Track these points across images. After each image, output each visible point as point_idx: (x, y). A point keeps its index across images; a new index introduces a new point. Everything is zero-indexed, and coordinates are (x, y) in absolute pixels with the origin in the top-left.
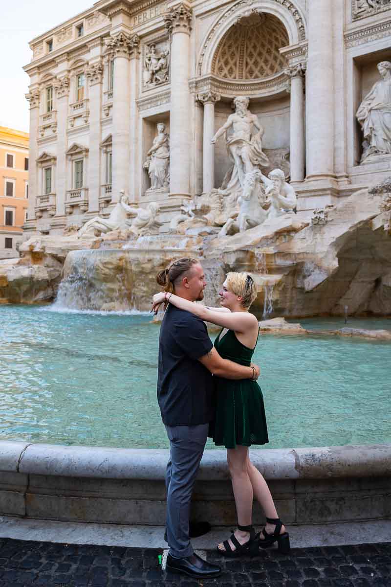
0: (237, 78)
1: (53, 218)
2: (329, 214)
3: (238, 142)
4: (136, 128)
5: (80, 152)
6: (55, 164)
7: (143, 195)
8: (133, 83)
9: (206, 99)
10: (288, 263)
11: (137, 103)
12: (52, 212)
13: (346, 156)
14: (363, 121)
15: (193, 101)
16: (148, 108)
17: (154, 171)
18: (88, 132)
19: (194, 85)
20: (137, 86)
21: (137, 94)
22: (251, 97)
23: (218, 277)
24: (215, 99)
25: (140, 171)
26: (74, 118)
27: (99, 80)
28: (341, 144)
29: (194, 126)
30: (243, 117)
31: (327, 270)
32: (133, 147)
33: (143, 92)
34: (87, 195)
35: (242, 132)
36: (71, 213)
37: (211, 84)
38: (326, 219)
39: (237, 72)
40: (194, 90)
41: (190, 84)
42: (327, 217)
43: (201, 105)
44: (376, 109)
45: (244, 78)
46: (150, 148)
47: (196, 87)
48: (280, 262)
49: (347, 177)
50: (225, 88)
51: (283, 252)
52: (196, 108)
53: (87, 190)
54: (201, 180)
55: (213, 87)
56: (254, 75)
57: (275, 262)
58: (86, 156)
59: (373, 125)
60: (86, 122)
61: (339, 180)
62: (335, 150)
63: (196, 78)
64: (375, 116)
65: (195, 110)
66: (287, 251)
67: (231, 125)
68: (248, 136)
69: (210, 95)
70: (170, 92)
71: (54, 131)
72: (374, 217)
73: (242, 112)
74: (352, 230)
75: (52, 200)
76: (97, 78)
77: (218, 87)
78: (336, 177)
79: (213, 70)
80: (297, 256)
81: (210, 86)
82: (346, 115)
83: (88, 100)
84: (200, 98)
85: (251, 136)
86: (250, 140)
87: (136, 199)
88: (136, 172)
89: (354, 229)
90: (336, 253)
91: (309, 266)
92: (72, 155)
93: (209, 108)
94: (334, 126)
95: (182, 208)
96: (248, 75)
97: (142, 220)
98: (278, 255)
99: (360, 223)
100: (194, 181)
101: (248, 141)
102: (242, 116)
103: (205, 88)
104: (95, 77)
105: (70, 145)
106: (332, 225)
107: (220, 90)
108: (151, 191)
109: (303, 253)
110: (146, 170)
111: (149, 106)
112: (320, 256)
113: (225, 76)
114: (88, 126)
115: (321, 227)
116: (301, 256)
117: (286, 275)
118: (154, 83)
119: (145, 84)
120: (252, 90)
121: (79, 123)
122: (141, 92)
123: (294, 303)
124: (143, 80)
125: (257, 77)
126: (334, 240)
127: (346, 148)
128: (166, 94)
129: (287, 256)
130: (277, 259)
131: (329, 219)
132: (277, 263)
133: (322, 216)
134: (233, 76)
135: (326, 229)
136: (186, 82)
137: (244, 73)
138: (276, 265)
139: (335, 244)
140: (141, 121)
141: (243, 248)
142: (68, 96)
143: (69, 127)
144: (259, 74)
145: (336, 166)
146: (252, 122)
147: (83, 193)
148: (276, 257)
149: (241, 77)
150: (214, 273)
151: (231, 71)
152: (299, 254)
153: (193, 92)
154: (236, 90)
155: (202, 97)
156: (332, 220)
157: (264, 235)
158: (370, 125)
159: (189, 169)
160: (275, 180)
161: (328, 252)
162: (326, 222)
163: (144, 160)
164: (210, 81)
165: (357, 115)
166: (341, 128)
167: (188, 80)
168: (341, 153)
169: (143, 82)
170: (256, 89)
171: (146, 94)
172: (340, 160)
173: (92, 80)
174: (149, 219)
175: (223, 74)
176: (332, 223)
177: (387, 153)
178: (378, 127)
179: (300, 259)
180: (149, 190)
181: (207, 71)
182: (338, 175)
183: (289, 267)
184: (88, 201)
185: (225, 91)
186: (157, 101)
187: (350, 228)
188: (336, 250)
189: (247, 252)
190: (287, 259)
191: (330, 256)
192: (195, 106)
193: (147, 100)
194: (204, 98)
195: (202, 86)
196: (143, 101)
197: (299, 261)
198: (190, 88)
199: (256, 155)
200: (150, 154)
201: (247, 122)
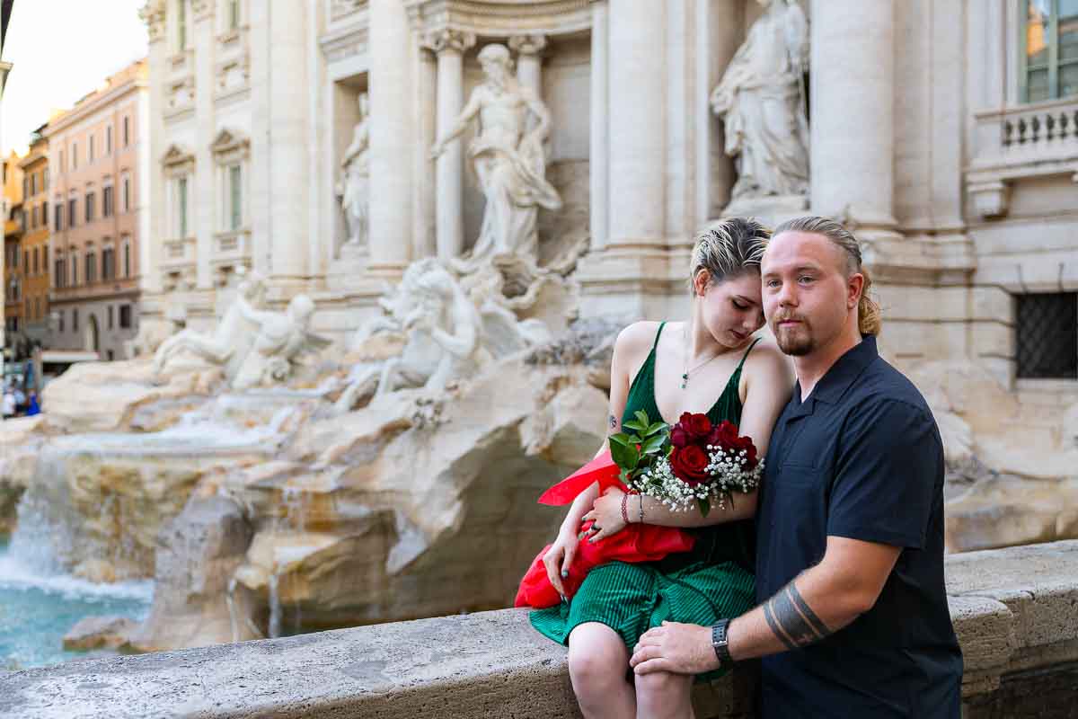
1: (193, 293)
2: (446, 408)
3: (488, 153)
4: (320, 103)
5: (235, 148)
6: (193, 170)
7: (337, 257)
9: (442, 44)
10: (362, 510)
11: (322, 46)
12: (189, 280)
13: (690, 197)
14: (725, 113)
15: (415, 51)
16: (341, 59)
17: (351, 205)
19: (416, 12)
20: (320, 6)
21: (321, 25)
22: (550, 32)
24: (462, 43)
25: (330, 202)
26: (226, 68)
28: (678, 168)
29: (417, 107)
30: (498, 95)
31: (427, 533)
32: (313, 149)
33: (334, 20)
34: (248, 246)
35: (498, 129)
36: (223, 284)
37: (451, 10)
38: (436, 419)
40: (417, 22)
41: (409, 9)
42: (439, 413)
43: (432, 56)
44: (749, 89)
46: (346, 149)
47: (422, 17)
48: (346, 508)
50: (483, 15)
51: (350, 489)
52: (424, 64)
53: (248, 233)
54: (433, 230)
55: (456, 15)
57: (336, 508)
58: (247, 156)
59: (744, 122)
60: (246, 76)
61: (670, 254)
62: (666, 182)
64: (746, 105)
65: (418, 65)
66: (358, 488)
67: (478, 113)
68: (511, 137)
69: (446, 36)
70: (366, 30)
71: (192, 96)
72: (521, 421)
73: (496, 83)
74: (484, 445)
75: (189, 254)
77: (469, 14)
78: (667, 248)
80: (379, 497)
81: (446, 15)
82: (690, 96)
83: (247, 28)
84: (429, 43)
85: (521, 136)
86: (517, 147)
87: (323, 266)
88: (321, 206)
89: (490, 441)
90: (455, 493)
91: (401, 524)
92: (222, 152)
93: (450, 64)
94: (665, 125)
98: (341, 495)
99: (497, 431)
100: (420, 234)
101: (511, 150)
103: (439, 18)
105: (218, 130)
106: (448, 431)
107: (476, 20)
109: (391, 491)
110: (340, 199)
111: (343, 52)
112: (417, 501)
114: (247, 90)
115: (428, 438)
116: (388, 497)
117: (357, 539)
119: (337, 2)
121: (234, 79)
122: (328, 16)
126: (448, 466)
127: (692, 177)
128: (360, 32)
129: (362, 497)
130: (339, 503)
131: (444, 418)
132: (340, 512)
133: (428, 412)
135: (437, 440)
136: (401, 5)
138: (338, 516)
139: (455, 470)
140: (330, 89)
141: (265, 480)
142: (212, 15)
143: (218, 89)
145: (670, 220)
146: (522, 104)
147: (241, 240)
148: (338, 497)
152: (383, 492)
153: (415, 28)
154: (516, 17)
155: (433, 41)
156: (449, 422)
157: (361, 434)
158: (738, 127)
159: (409, 206)
161: (431, 492)
162: (438, 424)
163: (337, 178)
164: (446, 4)
165: (715, 100)
166: (678, 133)
168: (678, 189)
171: (338, 25)
172: (677, 206)
174: (288, 335)
176: (450, 426)
177: (773, 194)
178: (751, 131)
179: (385, 504)
180: (345, 248)
182: (672, 241)
183: (365, 519)
184: (250, 259)
185: (491, 21)
186: (355, 43)
187: (480, 441)
188: (456, 485)
189: (270, 490)
190: (359, 503)
191: (437, 502)
192: (421, 60)
193: (338, 40)
194: (437, 43)
195: (433, 14)
196: (331, 42)
197: (383, 507)
198: (411, 19)
199: (528, 183)
200: (349, 162)
201: (509, 107)
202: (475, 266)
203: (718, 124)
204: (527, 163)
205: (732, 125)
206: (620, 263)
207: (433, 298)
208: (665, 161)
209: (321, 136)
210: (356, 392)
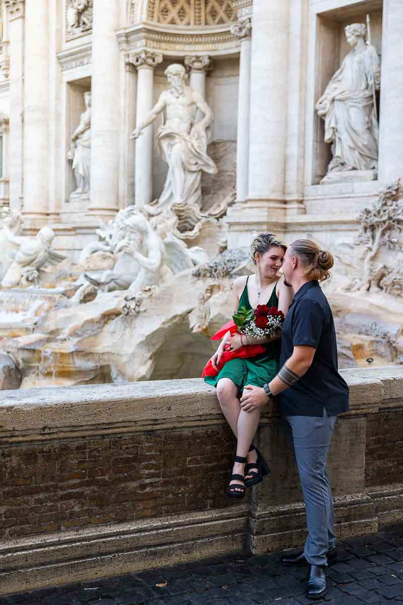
0: (192, 22)
2: (144, 302)
3: (169, 136)
4: (58, 98)
7: (67, 201)
8: (53, 28)
9: (140, 61)
10: (90, 365)
11: (59, 58)
13: (301, 169)
14: (324, 115)
15: (122, 65)
16: (72, 68)
17: (77, 166)
18: (7, 94)
19: (124, 39)
20: (59, 31)
21: (59, 45)
22: (212, 54)
24: (154, 61)
25: (63, 163)
27: (20, 14)
28: (294, 150)
30: (178, 97)
31: (131, 379)
32: (52, 128)
33: (67, 41)
34: (7, 191)
35: (176, 120)
37: (147, 38)
38: (137, 309)
39: (191, 13)
40: (124, 46)
41: (119, 36)
42: (139, 306)
43: (133, 69)
44: (340, 100)
45: (203, 21)
46: (75, 129)
47: (127, 42)
48: (80, 363)
49: (301, 202)
50: (169, 42)
51: (82, 351)
52: (128, 74)
53: (7, 182)
54: (132, 185)
55: (150, 42)
56: (218, 19)
57: (74, 363)
58: (7, 130)
59: (336, 123)
60: (6, 76)
61: (287, 206)
62: (285, 159)
63: (125, 29)
64: (339, 110)
65: (125, 76)
66: (88, 350)
67: (164, 108)
68: (185, 126)
69: (143, 56)
70: (91, 49)
72: (190, 312)
73: (176, 89)
74: (166, 326)
76: (17, 10)
77: (159, 41)
78: (285, 202)
79: (151, 14)
80: (101, 356)
81: (144, 41)
82: (303, 103)
83: (8, 42)
84: (132, 60)
85: (192, 125)
86: (189, 132)
87: (58, 206)
88: (57, 166)
89: (170, 324)
93: (145, 75)
94: (286, 123)
96: (209, 18)
97: (25, 254)
98: (77, 355)
99: (175, 317)
100: (123, 188)
101: (185, 134)
102: (176, 94)
103: (139, 44)
104: (16, 7)
106: (144, 317)
107: (163, 45)
108: (76, 196)
109: (108, 353)
110: (71, 163)
111: (74, 64)
112: (124, 359)
113: (173, 22)
114: (8, 85)
115: (132, 320)
116: (106, 357)
118: (81, 29)
119: (69, 29)
120: (213, 42)
122: (64, 41)
124: (67, 22)
125: (222, 21)
126: (143, 339)
127: (303, 156)
129: (91, 356)
130: (76, 360)
131: (142, 309)
132: (77, 365)
133: (132, 305)
134: (186, 20)
135: (138, 322)
136: (113, 34)
137: (203, 14)
138: (75, 367)
139: (148, 341)
140: (64, 87)
141: (27, 345)
144: (225, 17)
145: (288, 184)
146: (193, 103)
148: (75, 356)
149: (198, 21)
151: (182, 13)
152: (103, 354)
153: (123, 50)
154: (190, 43)
155: (135, 58)
156: (145, 311)
158: (333, 125)
159: (117, 169)
161: (133, 354)
162: (138, 312)
163: (68, 148)
164: (143, 34)
165: (318, 106)
166: (294, 127)
167: (116, 30)
168: (293, 164)
169: (67, 26)
170: (219, 42)
171: (71, 44)
172: (292, 175)
173: (12, 12)
174: (37, 253)
175: (169, 18)
176: (144, 314)
177: (354, 169)
178: (341, 127)
179: (105, 361)
180: (73, 195)
181: (141, 16)
182: (288, 198)
183: (92, 370)
184: (8, 200)
185: (172, 46)
186: (83, 57)
187: (164, 323)
188: (149, 351)
189: (34, 351)
190: (89, 360)
191: (137, 360)
192: (127, 71)
193: (71, 55)
194: (137, 61)
195: (135, 40)
196: (66, 56)
197: (103, 363)
198: (119, 43)
199: (195, 156)
200: (77, 138)
201: (183, 105)
202: (159, 210)
203: (320, 122)
204: (196, 144)
205: (329, 123)
206: (255, 211)
207: (134, 233)
208: (286, 146)
209: (58, 119)
210: (84, 291)
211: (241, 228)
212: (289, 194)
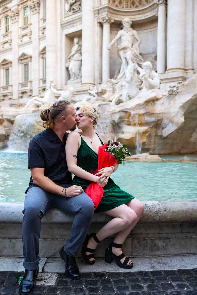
0: (125, 7)
1: (11, 100)
2: (180, 88)
3: (124, 49)
4: (61, 41)
5: (27, 58)
6: (11, 66)
7: (65, 85)
8: (59, 12)
9: (105, 21)
10: (153, 119)
11: (61, 25)
12: (10, 97)
13: (192, 56)
15: (96, 23)
16: (68, 28)
17: (72, 69)
18: (31, 45)
19: (97, 12)
20: (61, 13)
21: (61, 19)
23: (108, 128)
24: (110, 21)
25: (64, 69)
26: (23, 36)
27: (37, 11)
28: (189, 48)
29: (97, 39)
30: (127, 32)
31: (177, 124)
32: (59, 54)
33: (65, 18)
34: (31, 86)
35: (127, 42)
36: (22, 97)
37: (108, 11)
38: (177, 91)
39: (124, 4)
40: (97, 15)
41: (94, 11)
42: (178, 89)
43: (101, 25)
45: (129, 7)
47: (98, 13)
48: (147, 119)
49: (193, 69)
50: (116, 14)
51: (149, 113)
52: (98, 27)
53: (31, 82)
54: (101, 74)
55: (109, 13)
56: (135, 5)
57: (144, 119)
58: (31, 61)
60: (30, 38)
61: (187, 71)
62: (185, 52)
63: (98, 7)
65: (97, 28)
66: (152, 112)
67: (120, 38)
68: (131, 44)
69: (107, 18)
70: (81, 18)
71: (10, 45)
73: (127, 29)
74: (193, 98)
75: (10, 89)
76: (36, 10)
77: (112, 13)
78: (185, 70)
79: (109, 2)
80: (158, 115)
81: (107, 13)
82: (193, 29)
83: (31, 24)
84: (101, 21)
85: (133, 45)
86: (132, 47)
87: (62, 87)
88: (61, 70)
89: (195, 97)
90: (183, 113)
91: (165, 121)
92: (22, 60)
93: (106, 27)
94: (185, 36)
95: (89, 91)
96: (132, 5)
98: (146, 115)
100: (97, 75)
101: (131, 48)
102: (127, 31)
103: (104, 14)
104: (35, 9)
105: (20, 53)
106: (181, 95)
107: (114, 15)
108: (71, 82)
109: (162, 113)
110: (67, 69)
111: (69, 27)
112: (173, 115)
113: (117, 6)
114: (31, 41)
115: (174, 97)
116: (161, 115)
117: (151, 127)
118: (72, 11)
119: (66, 12)
120: (134, 15)
121: (26, 39)
122: (63, 17)
123: (156, 145)
125: (137, 7)
126: (182, 104)
128: (79, 18)
129: (152, 115)
130: (145, 117)
131: (179, 91)
132: (145, 120)
133: (175, 89)
134: (122, 6)
135: (177, 97)
136: (92, 10)
137: (129, 4)
138: (145, 121)
139: (183, 107)
140: (64, 37)
141: (124, 109)
142: (18, 21)
143: (20, 42)
144: (138, 5)
145: (186, 63)
146: (133, 35)
147: (29, 84)
148: (145, 115)
149: (127, 6)
150: (105, 125)
151: (120, 3)
152: (159, 114)
153: (96, 17)
154: (124, 15)
155: (102, 20)
156: (181, 92)
157: (138, 103)
159: (94, 67)
160: (146, 69)
161: (178, 112)
162: (178, 93)
163: (66, 62)
164: (107, 9)
167: (93, 8)
168: (189, 54)
169: (65, 11)
170: (136, 15)
171: (67, 19)
172: (188, 59)
173: (33, 11)
175: (115, 4)
176: (181, 93)
179: (160, 117)
180: (69, 82)
181: (105, 2)
182: (187, 68)
183: (153, 122)
184: (32, 89)
185: (117, 16)
186: (74, 23)
187: (193, 96)
188: (183, 111)
189: (126, 112)
190: (152, 117)
191: (179, 115)
192: (98, 26)
193: (67, 23)
194: (103, 21)
195: (102, 13)
196: (65, 24)
197: (159, 118)
198: (95, 14)
199: (136, 57)
200: (70, 58)
201: (130, 36)
202: (118, 81)
208: (185, 46)
209: (61, 50)
211: (168, 81)
212: (187, 67)
